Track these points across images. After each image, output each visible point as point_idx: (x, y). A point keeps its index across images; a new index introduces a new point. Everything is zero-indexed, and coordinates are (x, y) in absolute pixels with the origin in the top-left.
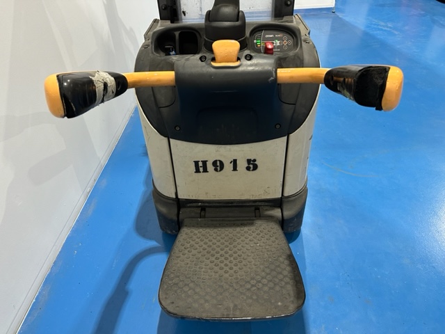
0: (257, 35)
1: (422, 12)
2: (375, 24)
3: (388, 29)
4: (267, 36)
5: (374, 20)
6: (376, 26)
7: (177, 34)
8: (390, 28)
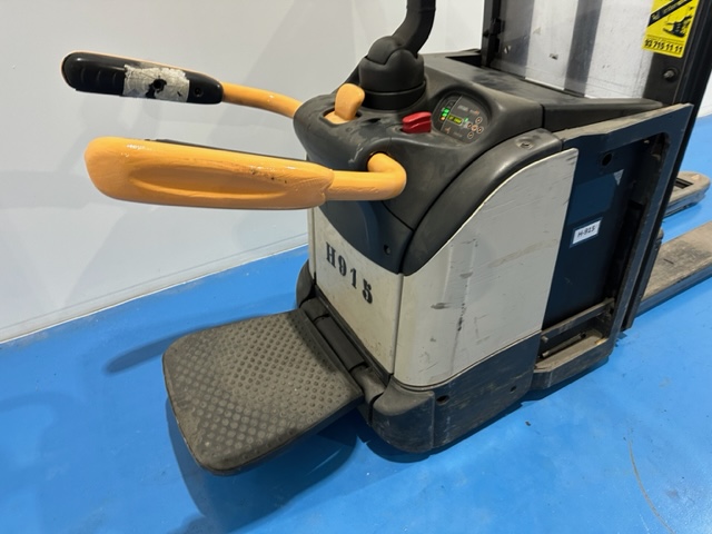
0: (450, 100)
4: (461, 107)
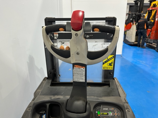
0: (98, 108)
1: (155, 57)
2: (138, 62)
3: (144, 64)
5: (137, 60)
6: (139, 63)
7: (48, 105)
8: (145, 63)
